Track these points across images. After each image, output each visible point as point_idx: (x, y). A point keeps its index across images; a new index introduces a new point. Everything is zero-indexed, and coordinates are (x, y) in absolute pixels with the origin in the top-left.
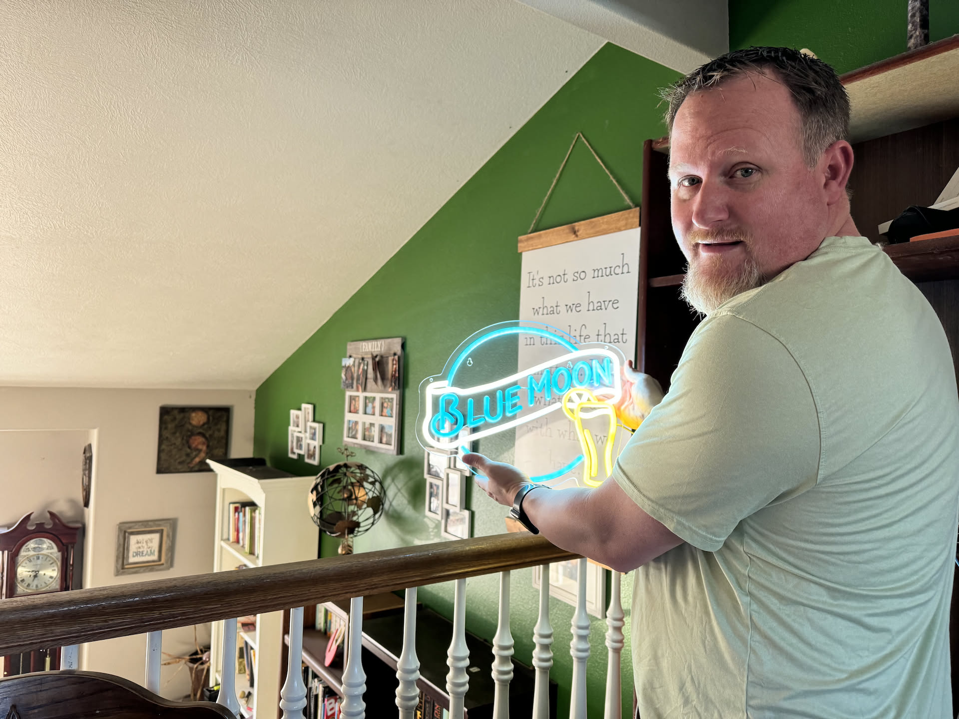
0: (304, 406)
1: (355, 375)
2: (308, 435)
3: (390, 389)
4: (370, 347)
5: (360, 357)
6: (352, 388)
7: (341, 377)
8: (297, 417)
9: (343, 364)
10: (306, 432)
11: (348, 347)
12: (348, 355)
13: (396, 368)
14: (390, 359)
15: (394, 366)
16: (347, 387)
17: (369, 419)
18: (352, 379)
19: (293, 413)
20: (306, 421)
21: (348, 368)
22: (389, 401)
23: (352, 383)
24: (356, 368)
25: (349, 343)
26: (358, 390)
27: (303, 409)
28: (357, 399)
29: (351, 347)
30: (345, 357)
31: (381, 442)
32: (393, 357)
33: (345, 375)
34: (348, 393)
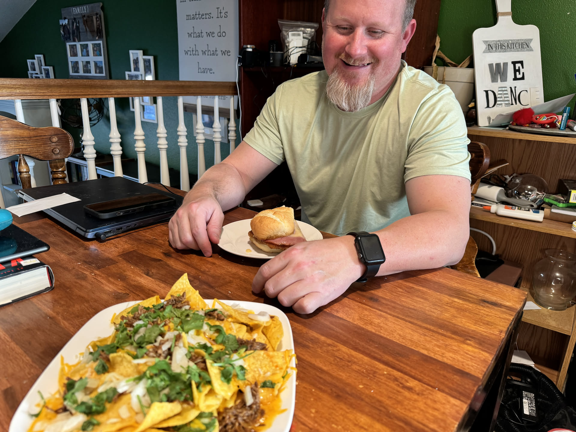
0: (36, 56)
1: (71, 31)
2: (44, 75)
3: (97, 38)
4: (79, 10)
5: (72, 17)
6: (70, 40)
7: (61, 33)
8: (33, 64)
9: (61, 23)
10: (41, 73)
11: (62, 12)
12: (63, 17)
13: (99, 23)
14: (94, 17)
15: (98, 22)
16: (66, 40)
17: (86, 59)
18: (69, 33)
19: (29, 61)
20: (40, 66)
21: (64, 27)
22: (97, 46)
23: (70, 37)
24: (71, 26)
25: (62, 9)
26: (74, 41)
27: (36, 58)
28: (75, 47)
29: (64, 12)
30: (61, 19)
31: (96, 73)
32: (96, 17)
33: (63, 31)
34: (68, 44)
